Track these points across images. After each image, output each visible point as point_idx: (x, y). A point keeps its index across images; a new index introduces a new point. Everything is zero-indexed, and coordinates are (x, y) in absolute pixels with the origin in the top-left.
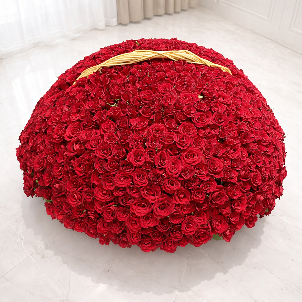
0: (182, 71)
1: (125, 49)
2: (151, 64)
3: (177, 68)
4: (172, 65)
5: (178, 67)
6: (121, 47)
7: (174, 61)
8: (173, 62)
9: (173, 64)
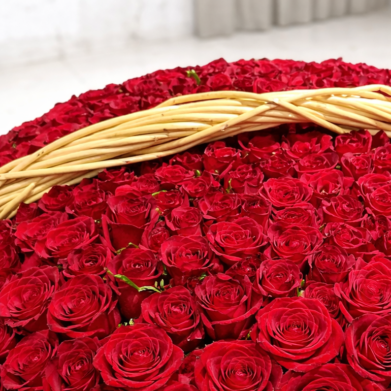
0: (363, 172)
1: (138, 98)
2: (241, 149)
3: (346, 162)
4: (329, 150)
5: (349, 156)
6: (128, 92)
7: (335, 134)
8: (333, 140)
9: (332, 148)
